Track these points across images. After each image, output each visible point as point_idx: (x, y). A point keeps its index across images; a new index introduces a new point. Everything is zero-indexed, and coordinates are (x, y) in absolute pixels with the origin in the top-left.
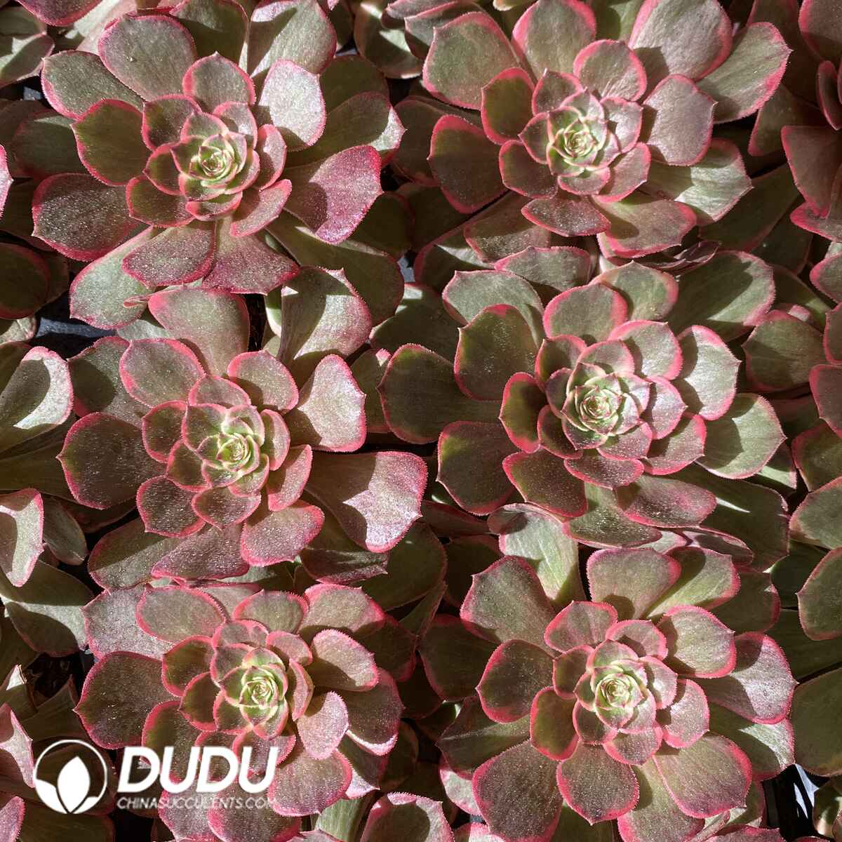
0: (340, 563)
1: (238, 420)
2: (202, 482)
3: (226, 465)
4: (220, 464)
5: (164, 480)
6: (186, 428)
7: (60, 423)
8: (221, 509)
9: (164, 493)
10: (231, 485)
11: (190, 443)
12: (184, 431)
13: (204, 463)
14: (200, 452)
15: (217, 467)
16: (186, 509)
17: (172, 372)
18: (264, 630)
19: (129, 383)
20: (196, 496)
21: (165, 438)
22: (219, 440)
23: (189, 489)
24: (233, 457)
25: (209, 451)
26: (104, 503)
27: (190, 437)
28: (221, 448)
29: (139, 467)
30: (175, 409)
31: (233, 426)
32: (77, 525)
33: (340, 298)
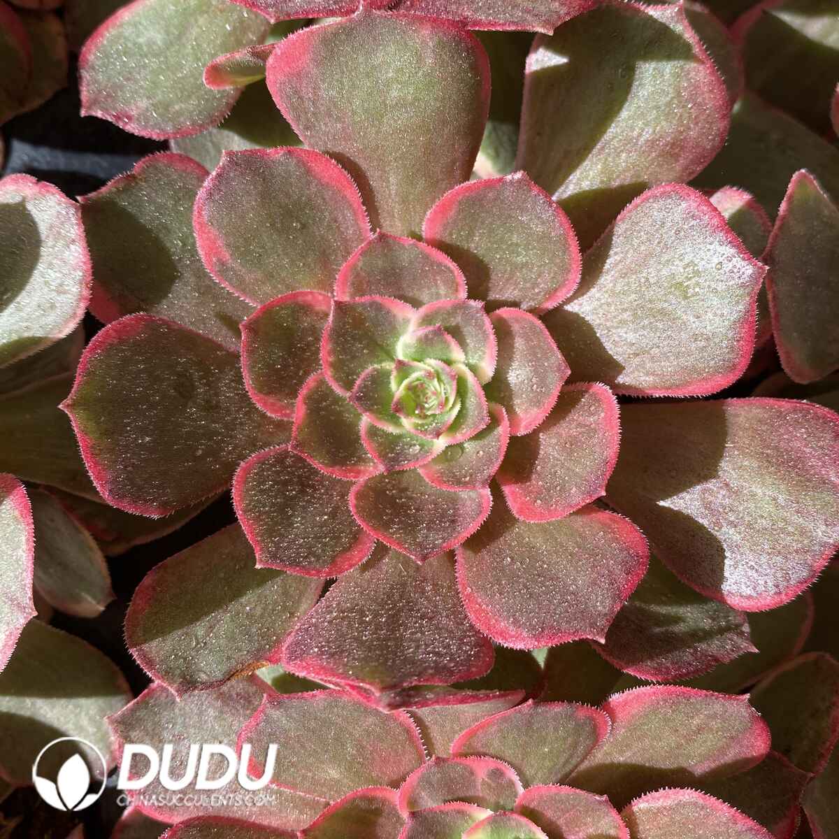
0: (657, 630)
1: (438, 332)
2: (361, 460)
3: (408, 423)
4: (397, 423)
5: (285, 454)
6: (330, 346)
7: (62, 335)
8: (408, 516)
9: (285, 483)
10: (424, 466)
11: (337, 380)
12: (325, 351)
13: (365, 421)
14: (359, 399)
15: (391, 429)
16: (333, 515)
17: (304, 226)
18: (513, 775)
19: (212, 250)
20: (354, 489)
21: (285, 367)
22: (394, 373)
23: (337, 473)
24: (422, 408)
25: (374, 396)
26: (164, 506)
27: (337, 366)
28: (397, 389)
29: (231, 427)
30: (306, 309)
31: (425, 345)
32: (93, 544)
33: (669, 68)
